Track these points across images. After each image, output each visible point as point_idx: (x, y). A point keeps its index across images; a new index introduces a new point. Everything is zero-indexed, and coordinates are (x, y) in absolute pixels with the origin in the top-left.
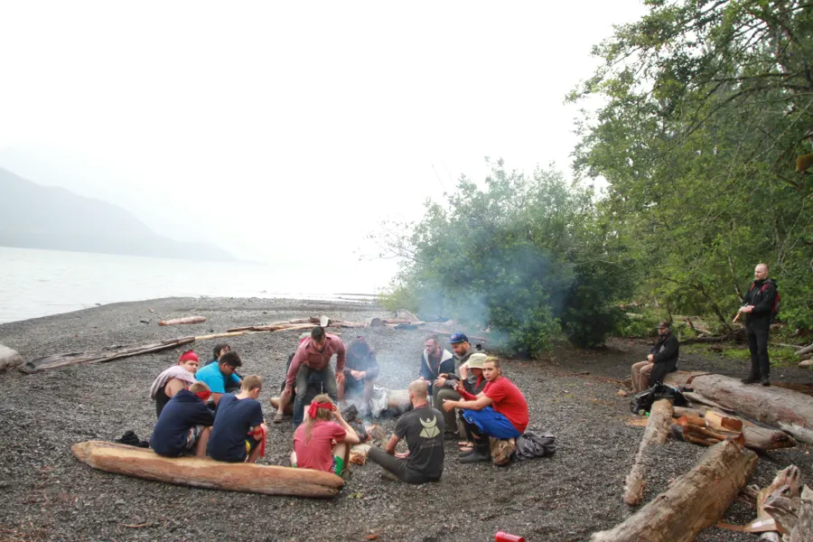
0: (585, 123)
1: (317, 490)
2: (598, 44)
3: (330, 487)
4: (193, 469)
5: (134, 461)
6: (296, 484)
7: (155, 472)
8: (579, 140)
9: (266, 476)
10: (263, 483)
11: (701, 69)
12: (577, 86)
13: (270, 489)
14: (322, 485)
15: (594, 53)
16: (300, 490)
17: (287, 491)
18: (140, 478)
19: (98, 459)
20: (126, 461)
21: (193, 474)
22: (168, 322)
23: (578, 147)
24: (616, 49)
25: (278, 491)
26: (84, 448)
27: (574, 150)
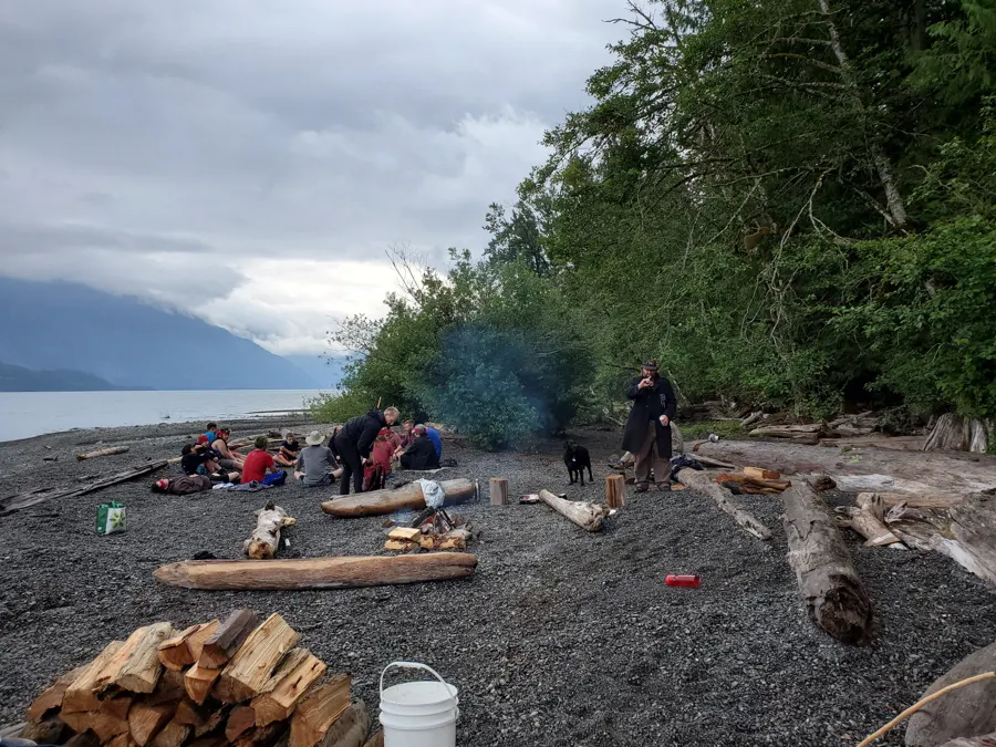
0: (498, 218)
1: (454, 571)
2: (550, 131)
3: (467, 566)
4: (317, 571)
5: (244, 573)
6: (433, 568)
7: (274, 580)
8: (493, 236)
9: (400, 565)
10: (398, 573)
11: (650, 157)
12: (532, 175)
13: (404, 578)
14: (460, 565)
15: (547, 141)
16: (437, 574)
17: (424, 577)
18: (254, 591)
19: (198, 577)
20: (235, 574)
21: (318, 576)
22: (88, 455)
23: (492, 244)
24: (569, 137)
25: (414, 579)
26: (172, 570)
27: (488, 247)
